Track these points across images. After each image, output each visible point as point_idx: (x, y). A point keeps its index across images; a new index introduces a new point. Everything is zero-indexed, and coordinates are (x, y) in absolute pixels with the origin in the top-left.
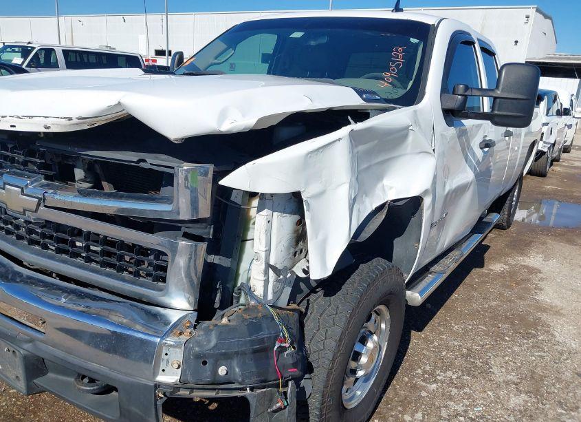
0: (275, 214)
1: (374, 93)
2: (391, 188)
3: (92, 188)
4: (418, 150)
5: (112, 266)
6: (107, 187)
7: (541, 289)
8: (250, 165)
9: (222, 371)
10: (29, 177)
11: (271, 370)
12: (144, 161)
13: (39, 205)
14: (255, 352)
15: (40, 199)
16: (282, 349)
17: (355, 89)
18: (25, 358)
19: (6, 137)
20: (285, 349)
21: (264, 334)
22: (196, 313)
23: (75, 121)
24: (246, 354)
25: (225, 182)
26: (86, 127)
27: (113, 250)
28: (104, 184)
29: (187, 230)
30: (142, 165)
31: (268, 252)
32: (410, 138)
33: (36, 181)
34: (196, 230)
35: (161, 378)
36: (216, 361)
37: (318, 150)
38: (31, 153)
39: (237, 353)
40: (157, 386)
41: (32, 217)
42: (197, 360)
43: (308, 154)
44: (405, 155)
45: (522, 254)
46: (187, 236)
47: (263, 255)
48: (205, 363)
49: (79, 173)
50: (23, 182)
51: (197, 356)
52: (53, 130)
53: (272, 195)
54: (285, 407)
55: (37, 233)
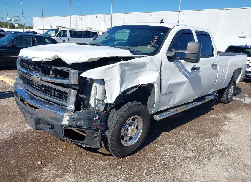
0: (97, 84)
1: (139, 52)
2: (141, 80)
3: (55, 76)
4: (151, 70)
5: (60, 98)
6: (58, 76)
7: (225, 125)
8: (88, 71)
9: (79, 123)
10: (39, 73)
11: (92, 125)
12: (64, 69)
13: (40, 80)
14: (88, 119)
15: (41, 79)
16: (96, 120)
17: (130, 51)
18: (35, 119)
19: (34, 63)
20: (97, 120)
21: (91, 115)
22: (74, 109)
23: (48, 59)
24: (85, 119)
25: (82, 75)
26: (50, 60)
27: (60, 93)
28: (58, 75)
29: (73, 87)
30: (63, 70)
31: (96, 95)
32: (148, 66)
33: (40, 74)
34: (75, 87)
35: (63, 123)
36: (77, 120)
37: (109, 68)
38: (40, 67)
39: (83, 119)
40: (63, 125)
41: (39, 83)
42: (72, 119)
43: (105, 69)
44: (146, 71)
45: (227, 113)
46: (74, 89)
47: (94, 96)
48: (74, 120)
49: (51, 72)
50: (38, 74)
51: (72, 118)
52: (43, 61)
53: (96, 79)
54: (97, 136)
55: (40, 88)
